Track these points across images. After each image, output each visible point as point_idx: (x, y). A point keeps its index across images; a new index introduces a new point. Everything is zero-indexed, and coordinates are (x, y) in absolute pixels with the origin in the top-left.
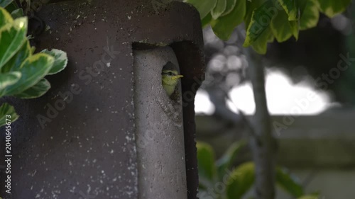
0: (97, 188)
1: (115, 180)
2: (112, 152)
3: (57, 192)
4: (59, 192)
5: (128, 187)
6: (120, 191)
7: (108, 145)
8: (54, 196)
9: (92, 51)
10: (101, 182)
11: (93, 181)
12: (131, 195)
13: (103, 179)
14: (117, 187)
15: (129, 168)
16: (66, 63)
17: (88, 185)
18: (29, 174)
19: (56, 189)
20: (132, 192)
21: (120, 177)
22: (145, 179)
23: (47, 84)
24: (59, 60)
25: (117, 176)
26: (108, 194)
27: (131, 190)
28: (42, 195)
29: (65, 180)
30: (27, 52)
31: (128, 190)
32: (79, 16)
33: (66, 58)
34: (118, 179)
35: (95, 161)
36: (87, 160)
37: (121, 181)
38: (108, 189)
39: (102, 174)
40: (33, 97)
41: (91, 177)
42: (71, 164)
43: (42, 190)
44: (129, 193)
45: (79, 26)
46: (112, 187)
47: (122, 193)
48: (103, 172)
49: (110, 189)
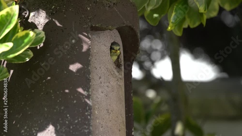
0: (64, 127)
1: (76, 121)
2: (75, 102)
3: (36, 129)
4: (38, 129)
5: (85, 126)
6: (80, 129)
7: (72, 97)
8: (34, 131)
9: (63, 31)
10: (67, 122)
11: (61, 122)
12: (88, 132)
13: (68, 121)
14: (78, 127)
15: (86, 114)
16: (44, 39)
17: (58, 125)
18: (17, 116)
19: (35, 127)
20: (88, 130)
21: (80, 119)
22: (98, 121)
23: (31, 53)
24: (40, 37)
25: (78, 119)
26: (71, 131)
27: (88, 129)
28: (26, 131)
29: (42, 121)
30: (17, 30)
31: (85, 129)
32: (54, 7)
33: (44, 36)
34: (79, 121)
35: (62, 108)
36: (57, 107)
37: (80, 123)
38: (71, 127)
39: (67, 117)
40: (20, 62)
41: (60, 119)
42: (46, 109)
43: (26, 127)
44: (86, 131)
45: (54, 14)
46: (74, 126)
47: (81, 130)
48: (68, 115)
49: (73, 128)
